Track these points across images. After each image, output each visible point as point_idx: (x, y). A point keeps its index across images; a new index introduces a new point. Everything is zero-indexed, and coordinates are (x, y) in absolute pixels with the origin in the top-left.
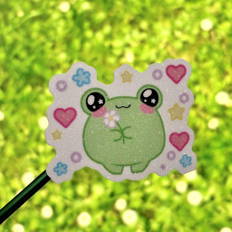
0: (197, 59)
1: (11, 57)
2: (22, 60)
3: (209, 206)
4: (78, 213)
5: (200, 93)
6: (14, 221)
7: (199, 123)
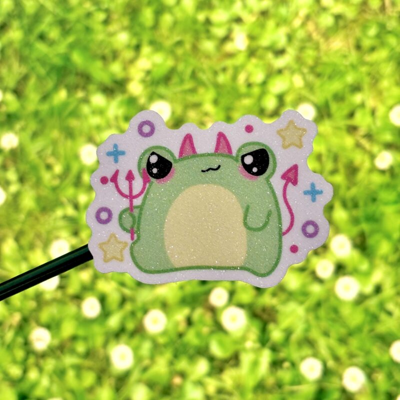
0: (358, 47)
1: (32, 38)
2: (52, 43)
3: (372, 303)
4: (145, 311)
5: (362, 105)
6: (33, 324)
7: (359, 158)
